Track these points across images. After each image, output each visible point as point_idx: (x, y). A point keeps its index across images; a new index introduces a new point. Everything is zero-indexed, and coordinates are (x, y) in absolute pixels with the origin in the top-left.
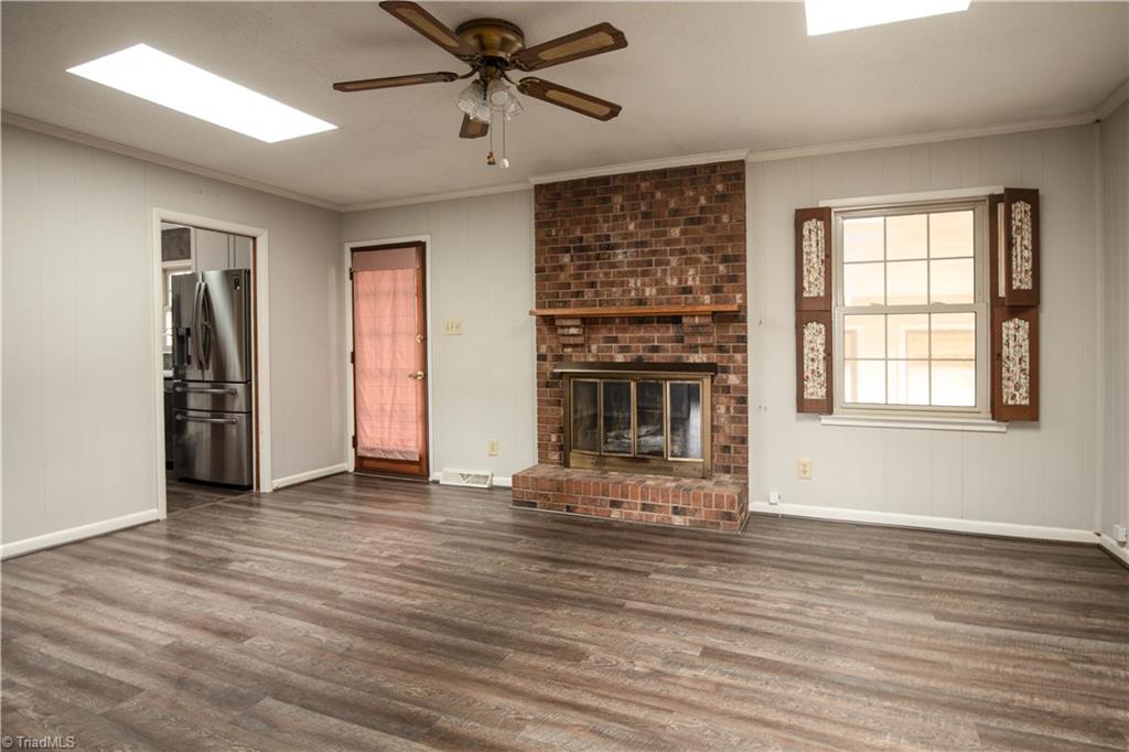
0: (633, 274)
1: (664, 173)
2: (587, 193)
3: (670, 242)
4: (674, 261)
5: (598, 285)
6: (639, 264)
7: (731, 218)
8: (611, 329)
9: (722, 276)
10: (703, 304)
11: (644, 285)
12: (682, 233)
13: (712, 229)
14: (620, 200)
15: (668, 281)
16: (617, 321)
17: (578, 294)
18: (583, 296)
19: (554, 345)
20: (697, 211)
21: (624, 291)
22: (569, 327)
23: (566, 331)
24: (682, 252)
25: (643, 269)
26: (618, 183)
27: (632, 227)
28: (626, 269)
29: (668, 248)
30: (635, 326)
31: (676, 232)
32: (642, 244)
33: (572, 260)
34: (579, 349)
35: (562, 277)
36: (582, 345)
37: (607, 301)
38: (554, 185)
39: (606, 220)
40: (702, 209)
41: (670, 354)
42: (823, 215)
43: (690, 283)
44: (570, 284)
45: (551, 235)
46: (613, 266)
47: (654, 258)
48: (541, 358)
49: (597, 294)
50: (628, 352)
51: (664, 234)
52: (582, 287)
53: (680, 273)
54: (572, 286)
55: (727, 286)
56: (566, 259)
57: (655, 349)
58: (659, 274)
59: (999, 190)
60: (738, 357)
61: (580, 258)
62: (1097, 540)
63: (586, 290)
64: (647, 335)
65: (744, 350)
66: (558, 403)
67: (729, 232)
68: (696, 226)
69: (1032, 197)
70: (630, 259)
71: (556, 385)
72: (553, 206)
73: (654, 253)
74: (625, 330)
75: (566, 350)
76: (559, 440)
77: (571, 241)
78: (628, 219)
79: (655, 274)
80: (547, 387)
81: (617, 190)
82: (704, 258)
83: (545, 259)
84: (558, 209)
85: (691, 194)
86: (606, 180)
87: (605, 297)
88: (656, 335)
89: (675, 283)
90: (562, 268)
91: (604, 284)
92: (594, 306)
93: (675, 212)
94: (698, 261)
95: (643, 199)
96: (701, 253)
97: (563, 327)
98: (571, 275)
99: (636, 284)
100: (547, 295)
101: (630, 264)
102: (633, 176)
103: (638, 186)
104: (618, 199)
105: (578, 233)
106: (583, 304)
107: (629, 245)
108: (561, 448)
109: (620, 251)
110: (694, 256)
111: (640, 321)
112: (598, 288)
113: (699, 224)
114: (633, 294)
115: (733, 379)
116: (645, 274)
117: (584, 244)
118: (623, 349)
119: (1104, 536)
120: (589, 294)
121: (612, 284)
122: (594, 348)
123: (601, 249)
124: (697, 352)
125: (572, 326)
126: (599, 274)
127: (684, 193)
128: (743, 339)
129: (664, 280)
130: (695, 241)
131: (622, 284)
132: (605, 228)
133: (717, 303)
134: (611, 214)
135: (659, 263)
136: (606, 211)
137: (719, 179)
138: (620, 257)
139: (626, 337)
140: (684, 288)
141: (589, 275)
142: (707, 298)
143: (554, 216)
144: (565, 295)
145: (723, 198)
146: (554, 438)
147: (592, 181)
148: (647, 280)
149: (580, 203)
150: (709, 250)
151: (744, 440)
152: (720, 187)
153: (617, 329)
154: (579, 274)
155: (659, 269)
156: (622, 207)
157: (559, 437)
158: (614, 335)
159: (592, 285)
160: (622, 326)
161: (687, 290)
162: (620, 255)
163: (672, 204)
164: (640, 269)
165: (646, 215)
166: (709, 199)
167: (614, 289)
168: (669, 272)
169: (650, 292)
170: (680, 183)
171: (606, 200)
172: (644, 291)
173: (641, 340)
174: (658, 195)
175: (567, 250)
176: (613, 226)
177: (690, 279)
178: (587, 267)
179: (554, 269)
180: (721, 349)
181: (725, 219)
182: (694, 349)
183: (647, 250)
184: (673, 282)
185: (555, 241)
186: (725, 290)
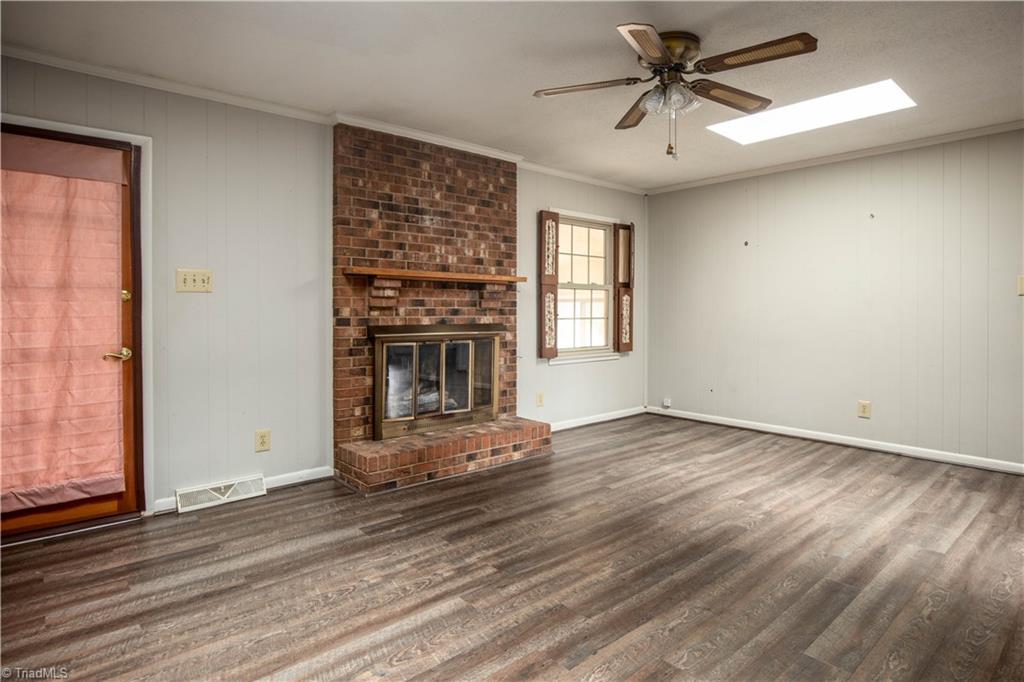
0: (438, 241)
1: (464, 155)
2: (399, 152)
3: (467, 218)
4: (471, 234)
5: (407, 248)
6: (444, 233)
7: (509, 207)
8: (418, 293)
9: (503, 253)
10: (490, 274)
11: (447, 252)
12: (477, 211)
13: (496, 213)
14: (428, 168)
15: (466, 252)
16: (424, 285)
17: (387, 254)
18: (391, 257)
19: (359, 309)
20: (487, 196)
21: (430, 257)
22: (384, 289)
23: (381, 293)
24: (477, 228)
25: (448, 236)
26: (427, 151)
27: (437, 196)
28: (432, 235)
29: (467, 222)
30: (440, 291)
31: (472, 209)
32: (446, 214)
33: (380, 217)
34: (387, 312)
35: (370, 233)
36: (389, 308)
37: (415, 265)
38: (362, 131)
39: (415, 184)
40: (491, 194)
41: (466, 317)
42: (555, 217)
43: (482, 256)
44: (377, 242)
45: (356, 185)
46: (420, 230)
47: (455, 230)
48: (341, 322)
49: (405, 256)
50: (434, 315)
51: (463, 209)
52: (390, 247)
53: (475, 247)
54: (380, 245)
55: (506, 262)
56: (374, 214)
57: (455, 312)
58: (459, 245)
59: (618, 222)
60: (512, 317)
61: (388, 217)
62: (645, 410)
63: (394, 251)
64: (448, 299)
65: (514, 313)
66: (363, 372)
67: (507, 218)
68: (486, 209)
69: (629, 228)
70: (435, 226)
71: (361, 352)
72: (361, 153)
73: (456, 224)
74: (431, 294)
75: (372, 313)
76: (363, 413)
77: (380, 198)
78: (434, 189)
79: (456, 244)
80: (351, 355)
81: (427, 157)
82: (491, 235)
83: (350, 210)
84: (366, 159)
85: (483, 180)
86: (416, 144)
87: (413, 260)
88: (458, 299)
89: (471, 254)
90: (370, 223)
91: (412, 247)
92: (403, 268)
93: (472, 192)
94: (487, 237)
95: (447, 172)
96: (490, 231)
97: (378, 288)
98: (380, 233)
99: (440, 250)
100: (353, 252)
101: (436, 231)
102: (440, 149)
103: (444, 160)
104: (426, 166)
105: (387, 190)
106: (392, 265)
107: (435, 213)
108: (366, 421)
109: (427, 217)
110: (484, 232)
111: (444, 285)
112: (407, 251)
113: (488, 206)
114: (438, 260)
115: (509, 336)
116: (448, 242)
117: (394, 202)
118: (430, 312)
119: (649, 407)
120: (397, 255)
121: (420, 248)
122: (402, 310)
123: (409, 212)
124: (485, 315)
125: (389, 288)
126: (408, 236)
127: (478, 178)
128: (514, 304)
129: (463, 251)
130: (485, 220)
131: (429, 249)
132: (414, 192)
133: (499, 274)
134: (420, 179)
135: (460, 235)
136: (415, 175)
137: (501, 173)
138: (428, 223)
139: (431, 301)
140: (478, 259)
141: (397, 236)
142: (493, 270)
143: (362, 163)
144: (372, 253)
145: (504, 189)
146: (358, 412)
147: (401, 140)
148: (449, 248)
149: (390, 160)
150: (495, 230)
151: (514, 384)
152: (502, 180)
153: (424, 292)
154: (388, 233)
155: (460, 240)
156: (430, 175)
157: (364, 409)
158: (421, 298)
159: (401, 246)
160: (427, 290)
161: (479, 261)
162: (427, 221)
163: (470, 185)
164: (444, 237)
165: (450, 188)
166: (495, 187)
167: (421, 254)
168: (466, 244)
169: (452, 260)
170: (476, 168)
171: (415, 164)
172: (447, 258)
173: (444, 304)
174: (460, 173)
175: (375, 206)
176: (422, 192)
177: (482, 252)
178: (397, 227)
179: (361, 223)
180: (502, 312)
181: (505, 207)
182: (484, 312)
183: (450, 220)
184: (469, 253)
185: (362, 192)
186: (505, 264)
